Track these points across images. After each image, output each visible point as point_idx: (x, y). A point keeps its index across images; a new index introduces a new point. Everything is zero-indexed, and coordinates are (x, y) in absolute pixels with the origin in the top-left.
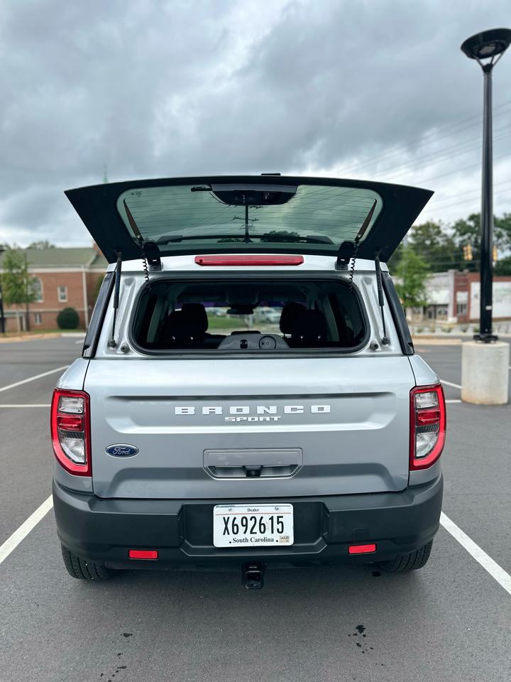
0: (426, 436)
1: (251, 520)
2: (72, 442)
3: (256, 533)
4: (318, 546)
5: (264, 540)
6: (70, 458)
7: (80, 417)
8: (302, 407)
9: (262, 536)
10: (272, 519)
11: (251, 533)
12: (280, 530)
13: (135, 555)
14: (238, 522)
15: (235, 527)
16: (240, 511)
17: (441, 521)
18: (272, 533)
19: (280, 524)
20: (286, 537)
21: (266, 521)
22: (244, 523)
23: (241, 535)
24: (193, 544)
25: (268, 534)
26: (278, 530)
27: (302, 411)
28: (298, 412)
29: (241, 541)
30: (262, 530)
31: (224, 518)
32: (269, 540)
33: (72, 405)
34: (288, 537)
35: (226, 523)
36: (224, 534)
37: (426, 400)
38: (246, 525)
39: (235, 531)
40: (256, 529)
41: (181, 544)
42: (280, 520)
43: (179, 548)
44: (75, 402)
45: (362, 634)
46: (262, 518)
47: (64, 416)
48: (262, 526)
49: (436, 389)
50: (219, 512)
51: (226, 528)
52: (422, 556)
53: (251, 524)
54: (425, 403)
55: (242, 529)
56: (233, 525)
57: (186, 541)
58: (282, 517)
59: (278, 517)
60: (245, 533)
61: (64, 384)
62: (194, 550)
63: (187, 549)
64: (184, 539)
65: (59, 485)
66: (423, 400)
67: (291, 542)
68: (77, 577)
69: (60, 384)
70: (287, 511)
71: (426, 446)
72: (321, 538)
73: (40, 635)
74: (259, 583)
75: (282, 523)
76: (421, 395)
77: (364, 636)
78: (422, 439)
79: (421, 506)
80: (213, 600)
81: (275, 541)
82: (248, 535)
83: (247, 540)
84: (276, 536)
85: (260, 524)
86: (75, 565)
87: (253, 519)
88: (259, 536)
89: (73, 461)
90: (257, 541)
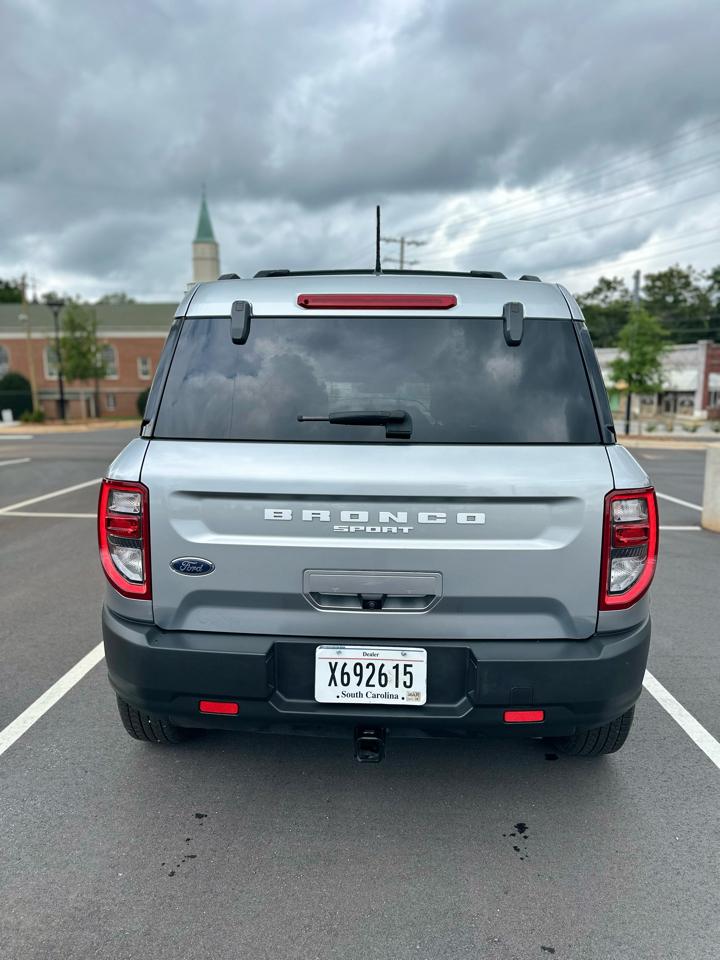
0: (627, 562)
1: (368, 667)
2: (128, 552)
3: (373, 686)
4: (460, 708)
5: (386, 696)
6: (123, 574)
7: (135, 519)
8: (444, 515)
9: (382, 691)
10: (396, 667)
11: (368, 685)
12: (408, 684)
13: (207, 707)
14: (349, 669)
15: (345, 677)
16: (352, 654)
17: (645, 683)
18: (397, 686)
19: (408, 675)
20: (415, 693)
21: (388, 670)
22: (358, 672)
23: (352, 688)
24: (288, 698)
25: (390, 688)
26: (405, 683)
27: (444, 521)
28: (438, 521)
29: (352, 695)
30: (383, 683)
31: (330, 664)
32: (392, 696)
33: (128, 503)
34: (418, 694)
35: (333, 671)
36: (330, 685)
37: (631, 511)
38: (361, 675)
39: (345, 681)
40: (375, 680)
41: (271, 695)
42: (408, 669)
43: (266, 700)
44: (131, 499)
45: (523, 834)
46: (383, 665)
47: (116, 517)
48: (383, 677)
49: (645, 496)
50: (324, 655)
51: (333, 677)
52: (616, 733)
53: (367, 673)
54: (628, 516)
55: (354, 679)
56: (343, 674)
57: (277, 692)
58: (411, 666)
59: (406, 666)
60: (359, 684)
61: (117, 472)
62: (288, 705)
63: (279, 702)
64: (274, 691)
65: (111, 612)
66: (626, 512)
67: (422, 701)
68: (137, 738)
69: (110, 473)
70: (418, 658)
71: (627, 576)
72: (465, 698)
73: (86, 810)
74: (377, 755)
75: (410, 673)
76: (623, 503)
77: (526, 837)
78: (621, 567)
79: (612, 660)
80: (320, 778)
81: (400, 698)
82: (363, 688)
83: (361, 695)
84: (402, 691)
85: (380, 674)
86: (136, 721)
87: (371, 667)
88: (378, 689)
89: (128, 579)
90: (374, 696)
